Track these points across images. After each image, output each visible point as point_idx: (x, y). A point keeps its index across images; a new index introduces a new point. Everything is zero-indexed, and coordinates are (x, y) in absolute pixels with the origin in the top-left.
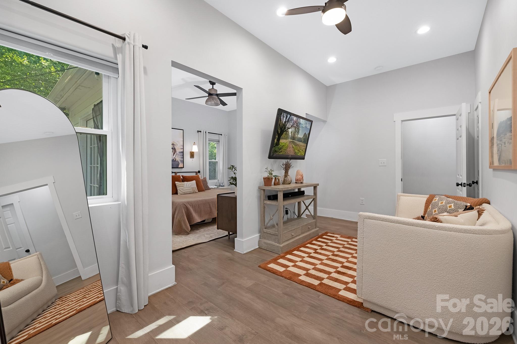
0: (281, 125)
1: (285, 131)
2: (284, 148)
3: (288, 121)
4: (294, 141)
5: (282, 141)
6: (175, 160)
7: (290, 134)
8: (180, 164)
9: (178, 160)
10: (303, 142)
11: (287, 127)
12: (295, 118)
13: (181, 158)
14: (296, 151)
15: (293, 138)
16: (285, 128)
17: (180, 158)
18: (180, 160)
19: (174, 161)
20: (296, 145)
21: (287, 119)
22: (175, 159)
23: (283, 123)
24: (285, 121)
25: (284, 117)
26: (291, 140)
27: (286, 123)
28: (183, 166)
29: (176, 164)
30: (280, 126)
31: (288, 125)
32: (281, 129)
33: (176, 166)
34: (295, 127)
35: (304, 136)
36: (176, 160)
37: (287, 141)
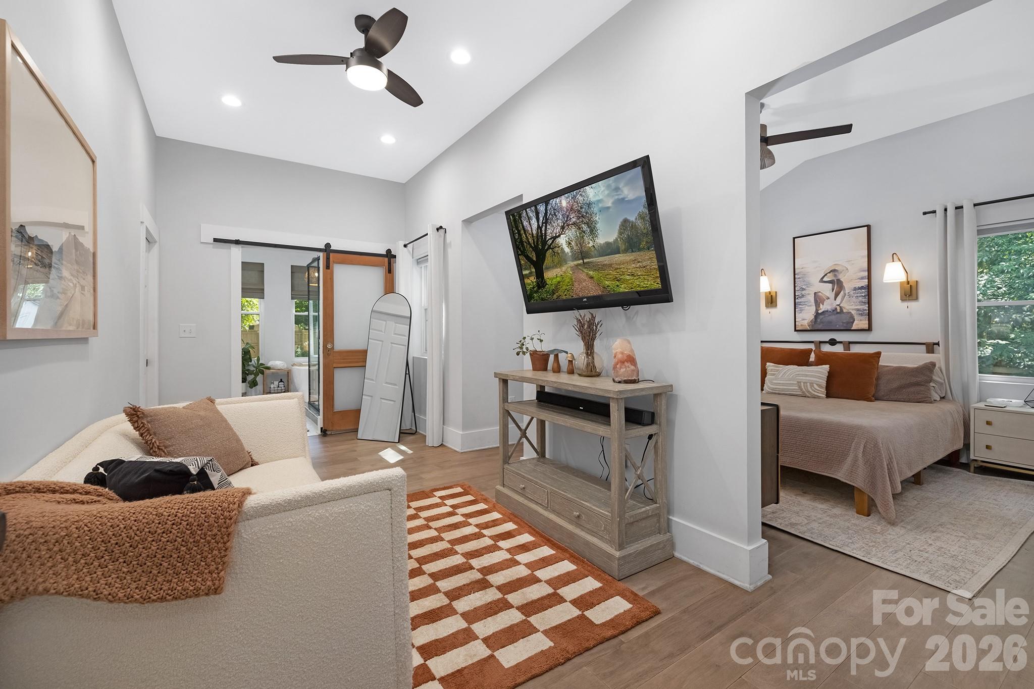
0: (530, 240)
1: (547, 250)
2: (564, 287)
3: (546, 221)
4: (585, 261)
5: (550, 275)
6: (838, 311)
7: (567, 250)
8: (855, 322)
9: (851, 311)
10: (625, 251)
11: (548, 237)
12: (564, 202)
13: (862, 305)
14: (607, 282)
15: (582, 254)
16: (544, 242)
17: (857, 306)
18: (858, 310)
19: (838, 313)
20: (604, 267)
21: (541, 219)
22: (840, 307)
23: (534, 232)
24: (538, 225)
25: (529, 219)
26: (576, 263)
27: (543, 229)
28: (866, 326)
29: (845, 321)
30: (530, 245)
31: (549, 231)
32: (535, 249)
33: (845, 325)
34: (574, 224)
35: (620, 233)
36: (845, 311)
37: (564, 269)
